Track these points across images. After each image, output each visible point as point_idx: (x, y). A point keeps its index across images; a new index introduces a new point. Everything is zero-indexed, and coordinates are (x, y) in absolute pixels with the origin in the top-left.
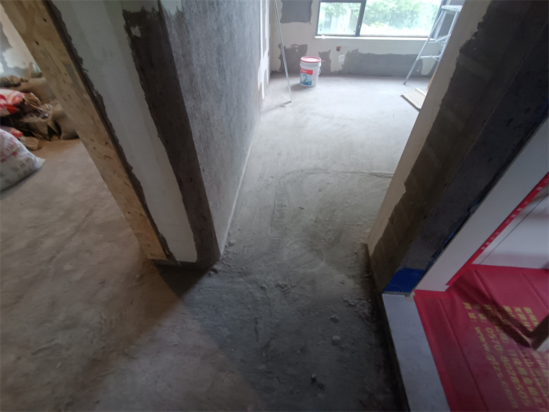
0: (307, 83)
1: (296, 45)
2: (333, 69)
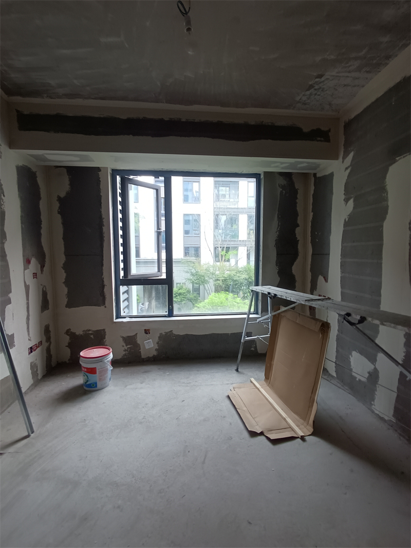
0: (89, 386)
1: (89, 330)
2: (144, 355)
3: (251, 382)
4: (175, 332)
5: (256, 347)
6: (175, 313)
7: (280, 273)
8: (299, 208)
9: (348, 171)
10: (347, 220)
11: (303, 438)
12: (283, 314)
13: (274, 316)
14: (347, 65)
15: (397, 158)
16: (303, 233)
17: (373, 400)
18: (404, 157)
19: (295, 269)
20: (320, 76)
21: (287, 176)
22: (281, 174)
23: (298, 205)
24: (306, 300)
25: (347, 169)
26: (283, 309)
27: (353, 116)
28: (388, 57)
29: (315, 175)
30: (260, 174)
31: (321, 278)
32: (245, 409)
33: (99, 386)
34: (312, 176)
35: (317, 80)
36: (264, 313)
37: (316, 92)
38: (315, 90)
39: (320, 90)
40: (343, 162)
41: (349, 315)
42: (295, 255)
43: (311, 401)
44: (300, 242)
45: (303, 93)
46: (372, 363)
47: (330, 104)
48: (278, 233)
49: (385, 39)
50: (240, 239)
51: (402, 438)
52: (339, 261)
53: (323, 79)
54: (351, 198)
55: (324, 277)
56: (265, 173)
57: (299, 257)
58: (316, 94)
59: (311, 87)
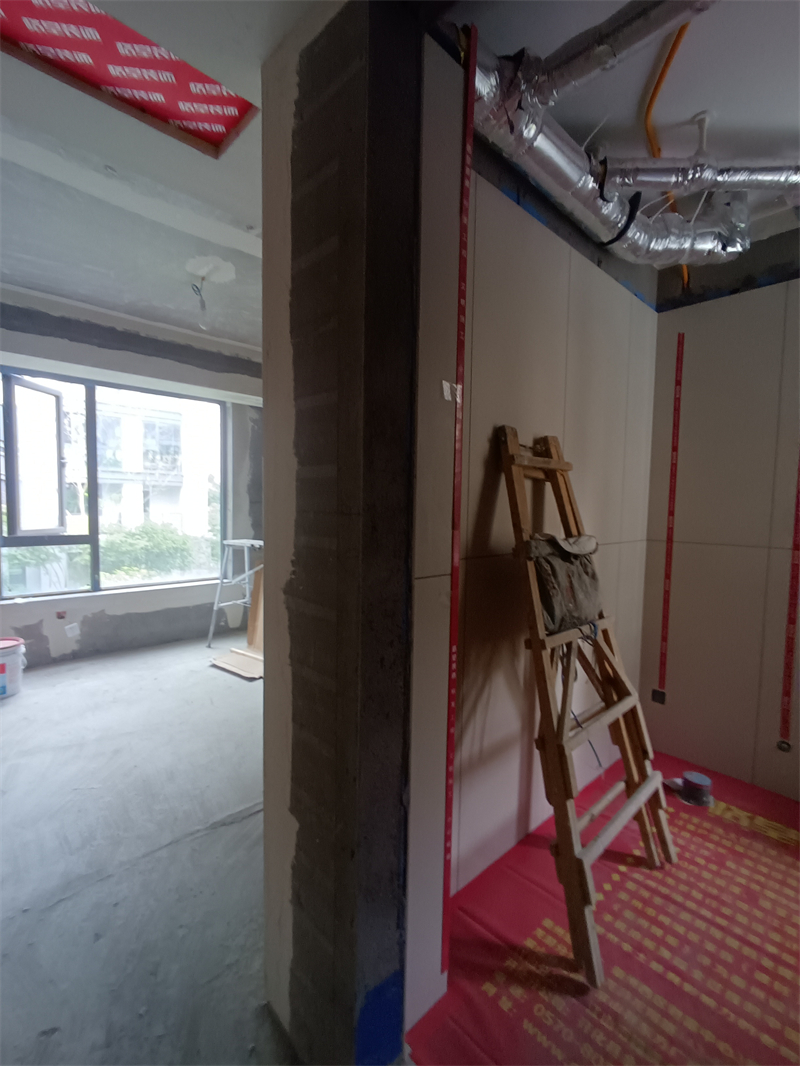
2: (54, 652)
4: (110, 612)
6: (102, 586)
21: (259, 410)
22: (252, 407)
30: (225, 402)
33: (9, 691)
36: (237, 574)
48: (250, 476)
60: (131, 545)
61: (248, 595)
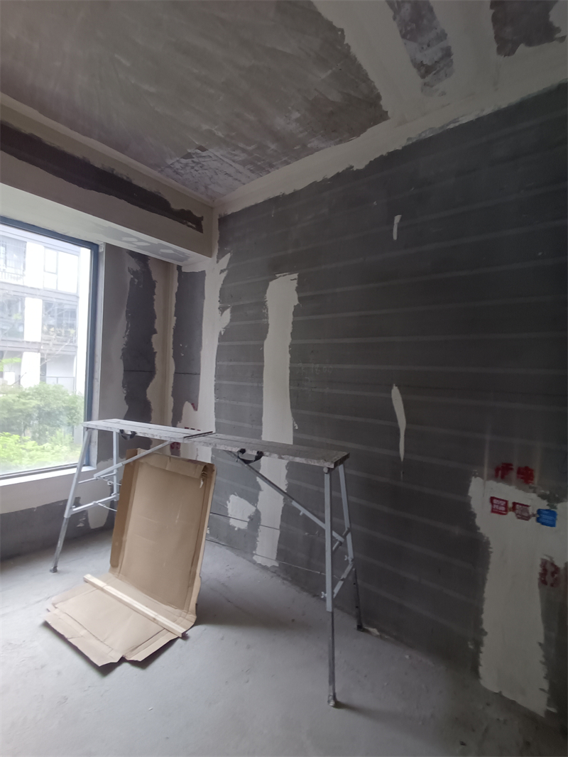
3: (86, 581)
5: (86, 522)
7: (130, 398)
8: (158, 307)
9: (224, 275)
10: (222, 333)
11: (184, 636)
12: (142, 461)
13: (127, 465)
14: (233, 152)
15: (278, 275)
16: (162, 343)
17: (254, 548)
18: (284, 276)
19: (151, 393)
20: (203, 149)
21: (142, 259)
22: (132, 254)
23: (155, 303)
24: (185, 437)
25: (222, 271)
26: (142, 452)
27: (229, 213)
28: (271, 166)
29: (179, 268)
30: (97, 246)
31: (187, 406)
32: (83, 632)
34: (175, 268)
35: (199, 151)
36: (102, 463)
37: (193, 165)
38: (193, 161)
39: (199, 165)
40: (217, 262)
41: (243, 451)
42: (151, 373)
43: (192, 576)
44: (157, 355)
45: (178, 159)
46: (253, 505)
47: (206, 187)
48: (126, 339)
49: (273, 146)
50: (26, 338)
51: (285, 582)
52: (213, 383)
53: (204, 154)
54: (227, 308)
55: (192, 404)
56: (109, 246)
57: (156, 376)
58: (193, 168)
59: (189, 156)
60: (24, 404)
61: (115, 492)
